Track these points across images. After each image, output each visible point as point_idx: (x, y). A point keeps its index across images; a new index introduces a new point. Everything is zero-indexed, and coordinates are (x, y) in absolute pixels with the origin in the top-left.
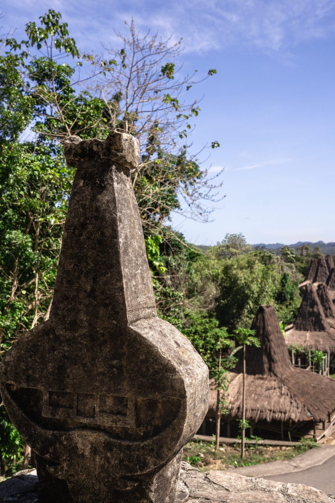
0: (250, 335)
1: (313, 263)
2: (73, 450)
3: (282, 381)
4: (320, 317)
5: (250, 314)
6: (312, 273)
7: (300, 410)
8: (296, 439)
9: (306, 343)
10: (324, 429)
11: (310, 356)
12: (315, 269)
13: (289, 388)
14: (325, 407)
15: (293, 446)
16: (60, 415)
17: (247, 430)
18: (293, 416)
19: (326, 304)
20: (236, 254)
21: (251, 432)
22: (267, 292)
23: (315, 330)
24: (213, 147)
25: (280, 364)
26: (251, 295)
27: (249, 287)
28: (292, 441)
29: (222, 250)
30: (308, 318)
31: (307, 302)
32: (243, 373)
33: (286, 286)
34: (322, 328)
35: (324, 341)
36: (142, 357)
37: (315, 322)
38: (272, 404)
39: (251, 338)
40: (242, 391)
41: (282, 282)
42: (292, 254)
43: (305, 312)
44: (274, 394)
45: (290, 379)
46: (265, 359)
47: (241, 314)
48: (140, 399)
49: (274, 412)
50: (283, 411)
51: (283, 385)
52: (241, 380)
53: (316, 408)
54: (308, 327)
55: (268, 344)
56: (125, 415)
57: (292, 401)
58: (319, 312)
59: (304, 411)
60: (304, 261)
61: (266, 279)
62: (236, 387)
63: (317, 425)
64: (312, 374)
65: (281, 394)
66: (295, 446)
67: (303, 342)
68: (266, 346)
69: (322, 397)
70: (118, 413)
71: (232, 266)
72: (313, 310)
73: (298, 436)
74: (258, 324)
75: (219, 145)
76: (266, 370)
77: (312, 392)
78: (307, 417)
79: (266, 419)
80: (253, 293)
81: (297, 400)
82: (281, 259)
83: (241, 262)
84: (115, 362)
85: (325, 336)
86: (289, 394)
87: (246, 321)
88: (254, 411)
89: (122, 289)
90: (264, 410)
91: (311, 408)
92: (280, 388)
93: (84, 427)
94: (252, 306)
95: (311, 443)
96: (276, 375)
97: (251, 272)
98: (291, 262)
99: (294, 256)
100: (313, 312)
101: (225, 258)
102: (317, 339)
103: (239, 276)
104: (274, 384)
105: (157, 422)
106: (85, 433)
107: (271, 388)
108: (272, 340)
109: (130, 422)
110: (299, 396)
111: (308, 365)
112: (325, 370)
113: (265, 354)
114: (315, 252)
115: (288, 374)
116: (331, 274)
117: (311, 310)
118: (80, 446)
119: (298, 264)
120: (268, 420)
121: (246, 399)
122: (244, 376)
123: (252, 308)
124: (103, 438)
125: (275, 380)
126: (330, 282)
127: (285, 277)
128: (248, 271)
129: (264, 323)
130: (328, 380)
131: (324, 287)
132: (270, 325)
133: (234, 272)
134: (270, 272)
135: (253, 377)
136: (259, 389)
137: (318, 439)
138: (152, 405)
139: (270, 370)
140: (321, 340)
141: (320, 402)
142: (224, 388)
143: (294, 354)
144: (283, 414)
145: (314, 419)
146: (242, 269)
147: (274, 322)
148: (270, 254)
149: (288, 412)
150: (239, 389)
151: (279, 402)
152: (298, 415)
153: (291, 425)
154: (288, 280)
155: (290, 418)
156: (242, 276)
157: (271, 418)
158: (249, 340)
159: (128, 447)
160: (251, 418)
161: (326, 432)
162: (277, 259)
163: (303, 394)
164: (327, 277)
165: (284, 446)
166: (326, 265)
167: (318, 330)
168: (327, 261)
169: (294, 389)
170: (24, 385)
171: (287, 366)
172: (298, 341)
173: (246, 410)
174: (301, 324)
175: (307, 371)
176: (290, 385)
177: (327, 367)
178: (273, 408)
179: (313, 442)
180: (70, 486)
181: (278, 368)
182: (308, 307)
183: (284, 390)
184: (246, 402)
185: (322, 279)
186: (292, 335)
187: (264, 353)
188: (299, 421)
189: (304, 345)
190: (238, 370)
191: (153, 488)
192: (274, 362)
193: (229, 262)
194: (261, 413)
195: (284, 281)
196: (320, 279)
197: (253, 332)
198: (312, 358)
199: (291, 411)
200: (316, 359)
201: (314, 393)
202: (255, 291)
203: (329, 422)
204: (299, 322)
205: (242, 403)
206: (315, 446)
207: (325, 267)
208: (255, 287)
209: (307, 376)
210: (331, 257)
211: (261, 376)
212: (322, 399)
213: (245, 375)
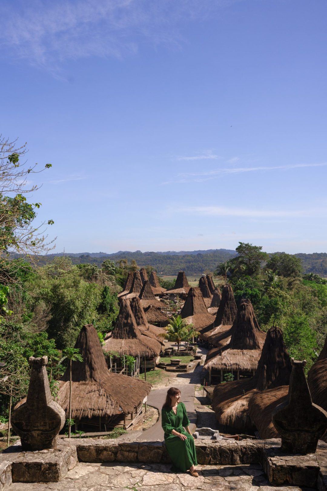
0: (75, 353)
1: (130, 276)
2: (32, 436)
3: (101, 385)
4: (133, 327)
5: (75, 326)
6: (129, 285)
7: (113, 407)
8: (110, 429)
9: (121, 349)
10: (132, 419)
11: (124, 360)
12: (131, 281)
13: (106, 390)
14: (133, 402)
15: (108, 435)
16: (29, 428)
17: (73, 427)
18: (108, 412)
19: (138, 314)
20: (63, 273)
21: (76, 428)
22: (89, 307)
23: (129, 338)
24: (49, 223)
25: (98, 371)
26: (76, 310)
27: (74, 304)
28: (107, 431)
29: (51, 270)
30: (123, 328)
31: (123, 315)
32: (70, 380)
33: (107, 298)
34: (134, 336)
35: (136, 347)
36: (51, 412)
37: (129, 331)
38: (93, 404)
39: (76, 355)
40: (69, 395)
41: (103, 294)
42: (113, 267)
43: (121, 323)
44: (94, 396)
45: (106, 382)
46: (87, 368)
47: (68, 327)
48: (50, 422)
49: (94, 410)
50: (101, 409)
51: (101, 388)
52: (68, 386)
53: (126, 404)
54: (123, 336)
55: (90, 356)
56: (46, 426)
57: (108, 400)
58: (132, 323)
59: (117, 407)
60: (123, 273)
61: (89, 296)
62: (64, 393)
63: (126, 416)
64: (124, 377)
65: (100, 395)
66: (109, 435)
67: (119, 348)
68: (88, 358)
69: (130, 395)
70: (45, 426)
71: (60, 285)
72: (127, 321)
73: (113, 427)
74: (82, 340)
75: (53, 222)
76: (88, 377)
77: (123, 392)
78: (118, 411)
79: (87, 416)
80: (77, 308)
81: (112, 399)
82: (103, 271)
83: (68, 282)
84: (44, 414)
85: (136, 342)
86: (106, 395)
87: (72, 332)
88: (78, 411)
89: (45, 397)
90: (86, 409)
91: (122, 404)
92: (99, 390)
93: (35, 430)
94: (76, 320)
95: (121, 431)
96: (95, 381)
97: (77, 290)
98: (112, 274)
99: (114, 269)
100: (127, 322)
101: (53, 278)
102: (130, 345)
103: (65, 294)
104: (94, 387)
105: (54, 427)
106: (36, 431)
107: (91, 391)
108: (92, 353)
109: (48, 428)
110: (113, 395)
111: (123, 368)
112: (136, 371)
113: (88, 364)
114: (132, 265)
115: (106, 379)
116: (144, 285)
117: (125, 321)
118: (34, 435)
119: (118, 275)
120: (89, 417)
121: (72, 402)
122: (70, 383)
123: (76, 321)
124: (40, 432)
125: (95, 385)
126: (143, 293)
127: (105, 290)
128: (74, 289)
129: (86, 339)
130: (136, 381)
131: (137, 300)
132: (91, 341)
133: (62, 290)
134: (92, 290)
135: (77, 383)
136: (82, 393)
137: (127, 427)
138: (53, 423)
139: (91, 376)
140: (133, 346)
141: (129, 398)
142: (55, 395)
143: (112, 359)
144: (101, 411)
145: (123, 412)
146: (68, 288)
147: (94, 338)
148: (93, 267)
149: (104, 409)
150: (67, 394)
151: (98, 401)
152: (112, 410)
153: (107, 419)
154: (108, 292)
155: (106, 414)
156: (69, 294)
157: (91, 415)
158: (74, 357)
159: (47, 433)
160: (76, 416)
161: (133, 422)
162: (100, 271)
163: (116, 393)
164: (141, 288)
165: (101, 436)
166: (140, 278)
167: (131, 337)
168: (141, 274)
169: (109, 391)
170: (18, 421)
171: (105, 372)
172: (115, 348)
173: (72, 411)
174: (118, 333)
175: (120, 375)
176: (106, 387)
177: (138, 368)
178: (93, 407)
179: (123, 430)
180: (31, 445)
181: (98, 375)
182: (123, 319)
183: (102, 392)
184: (72, 404)
185: (137, 290)
186: (110, 343)
187: (86, 364)
188: (113, 415)
189: (120, 350)
190: (65, 379)
191: (53, 442)
192: (94, 371)
193: (57, 282)
194: (84, 412)
195: (104, 293)
196: (136, 290)
197: (77, 350)
198: (126, 362)
199: (107, 408)
200: (128, 363)
201: (125, 392)
202: (79, 307)
203: (136, 413)
204: (116, 332)
205: (69, 405)
206: (124, 433)
207: (139, 279)
208: (79, 304)
209: (120, 379)
210: (145, 270)
211: (84, 382)
212: (131, 396)
213: (72, 382)
